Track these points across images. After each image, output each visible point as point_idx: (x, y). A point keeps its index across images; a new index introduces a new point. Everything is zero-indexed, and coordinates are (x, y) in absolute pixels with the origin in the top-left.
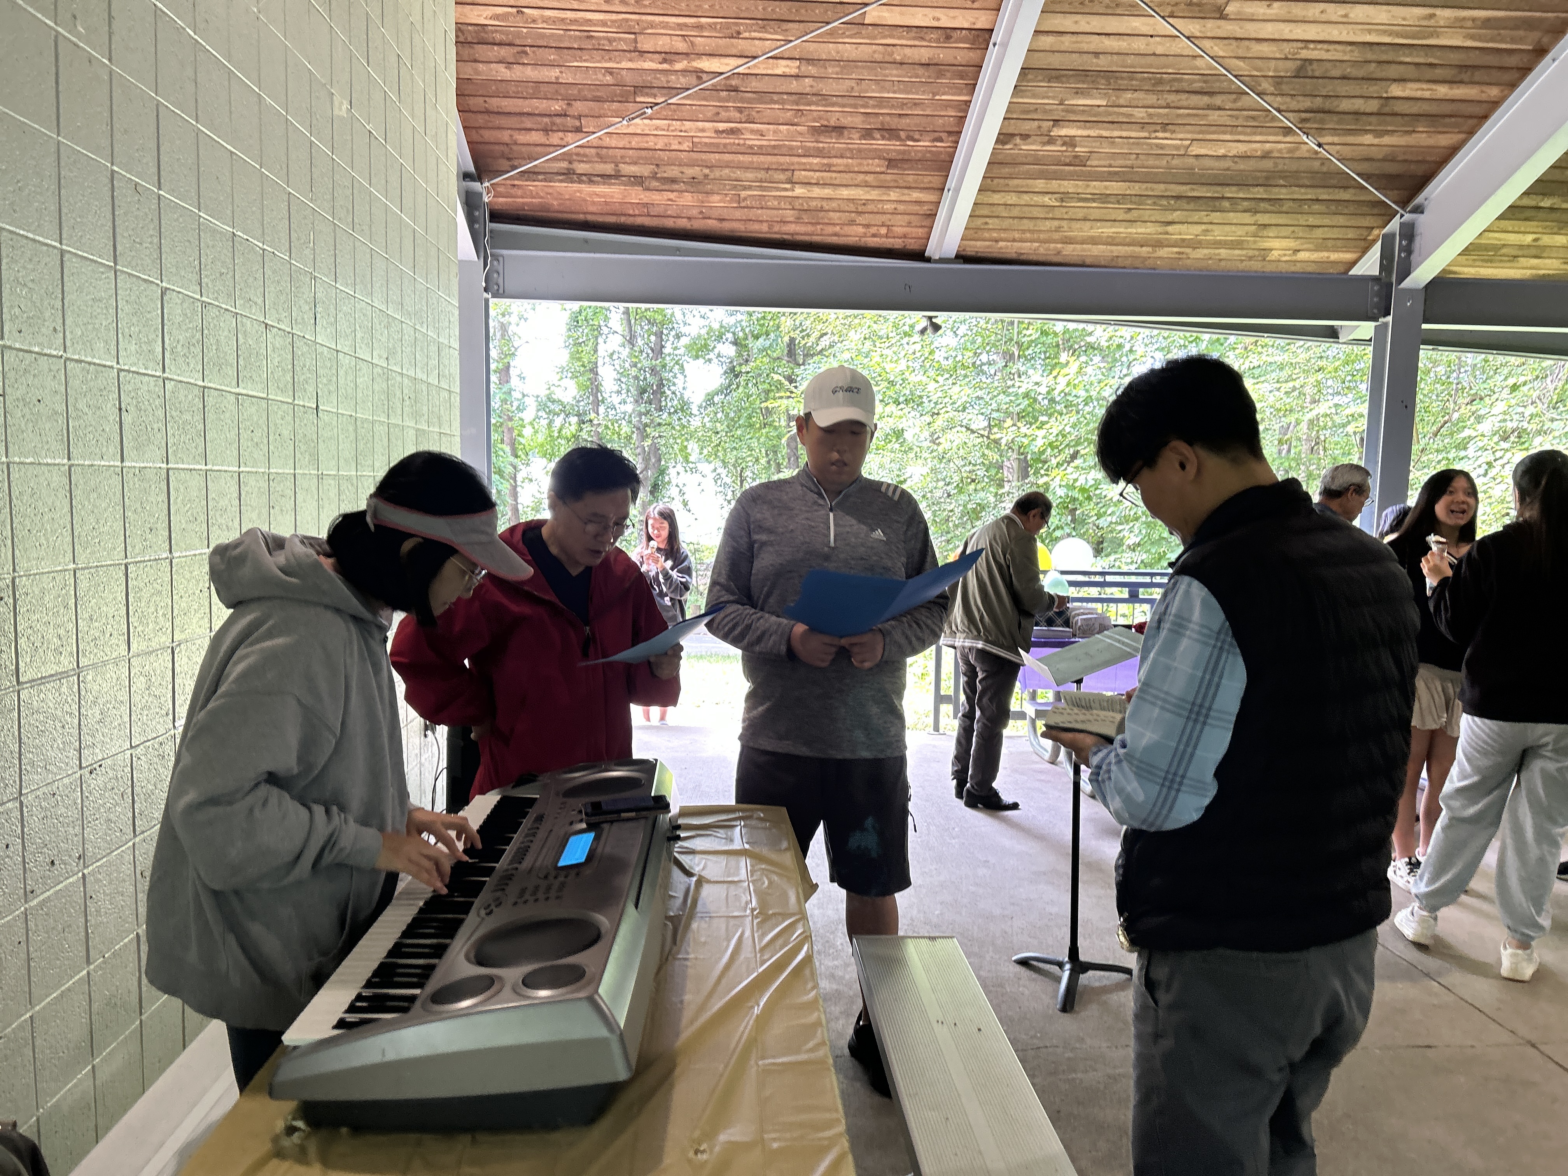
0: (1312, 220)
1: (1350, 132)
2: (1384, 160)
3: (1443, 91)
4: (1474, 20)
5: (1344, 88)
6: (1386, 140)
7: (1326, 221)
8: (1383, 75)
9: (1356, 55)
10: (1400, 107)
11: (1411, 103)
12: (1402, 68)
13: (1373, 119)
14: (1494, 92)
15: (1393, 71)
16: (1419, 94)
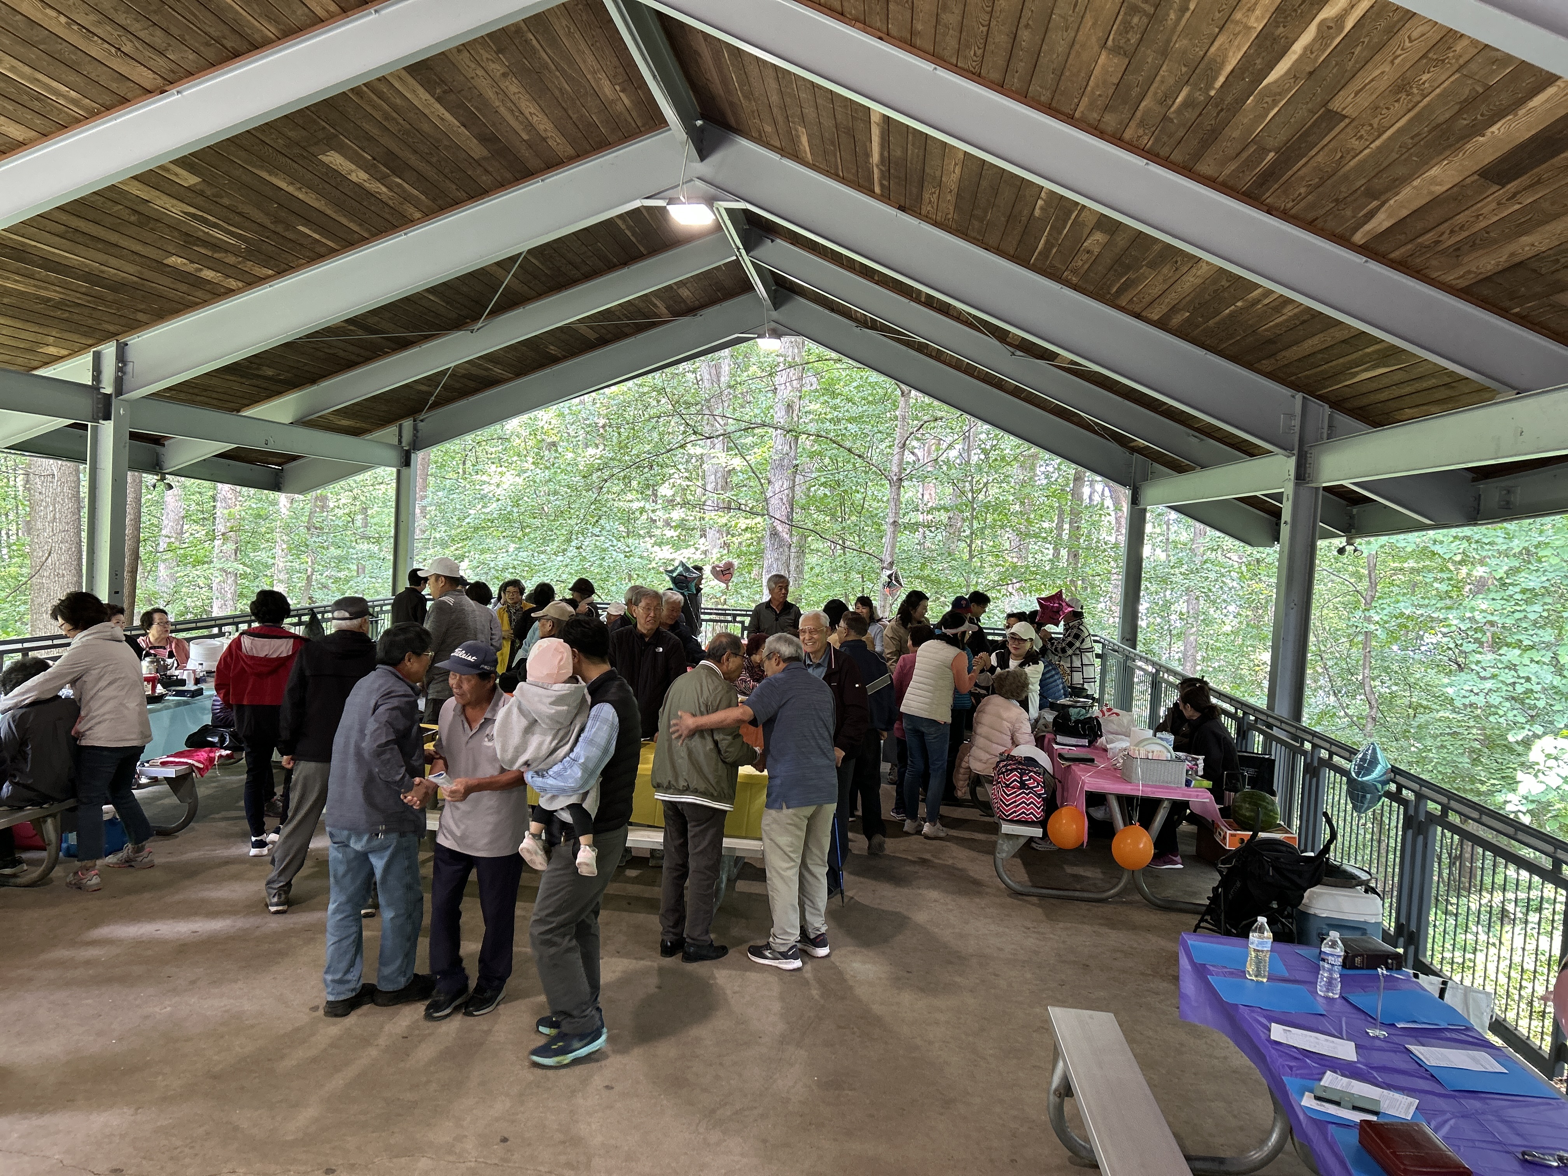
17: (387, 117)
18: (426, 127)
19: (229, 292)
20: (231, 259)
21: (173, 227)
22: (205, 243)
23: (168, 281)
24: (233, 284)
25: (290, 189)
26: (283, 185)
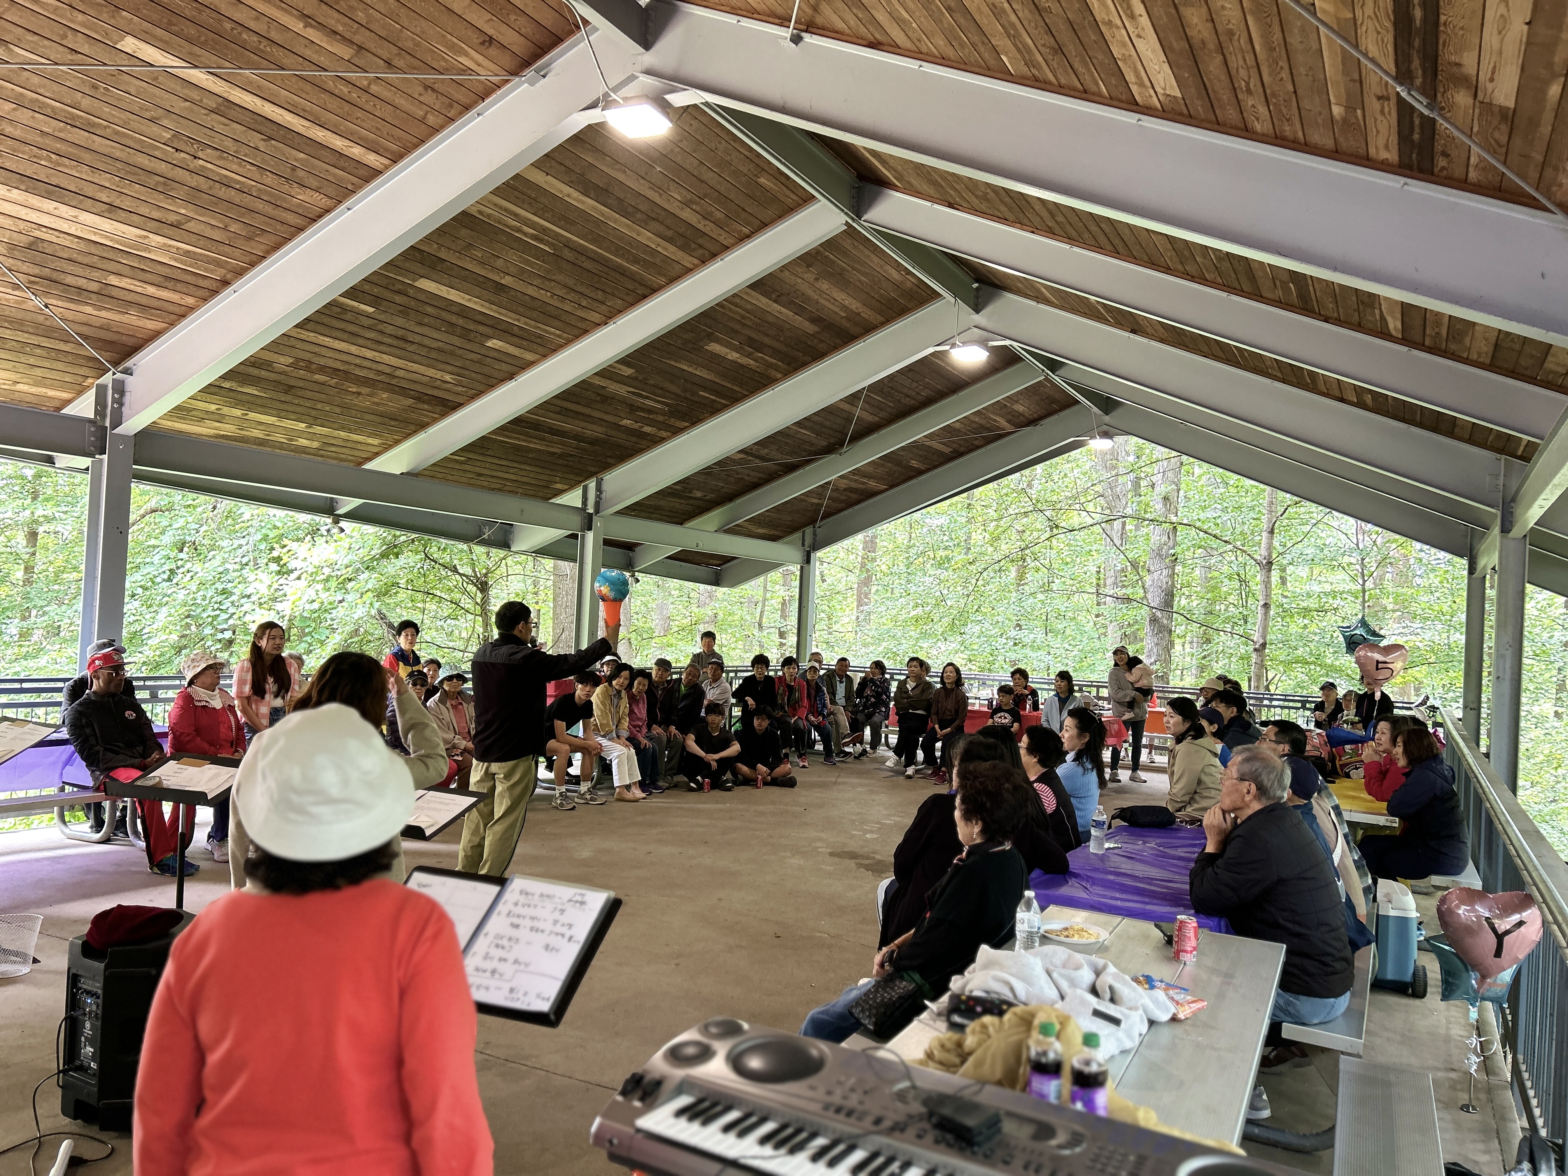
0: (32, 361)
1: (72, 300)
2: (101, 328)
3: (151, 290)
4: (178, 249)
5: (70, 268)
6: (103, 314)
7: (46, 364)
8: (104, 267)
9: (82, 246)
10: (115, 292)
11: (126, 292)
12: (120, 266)
13: (93, 296)
14: (190, 301)
15: (111, 266)
16: (132, 288)
17: (743, 317)
18: (771, 319)
19: (662, 440)
20: (660, 418)
21: (623, 401)
22: (643, 410)
23: (623, 436)
24: (664, 434)
25: (690, 370)
26: (685, 368)
